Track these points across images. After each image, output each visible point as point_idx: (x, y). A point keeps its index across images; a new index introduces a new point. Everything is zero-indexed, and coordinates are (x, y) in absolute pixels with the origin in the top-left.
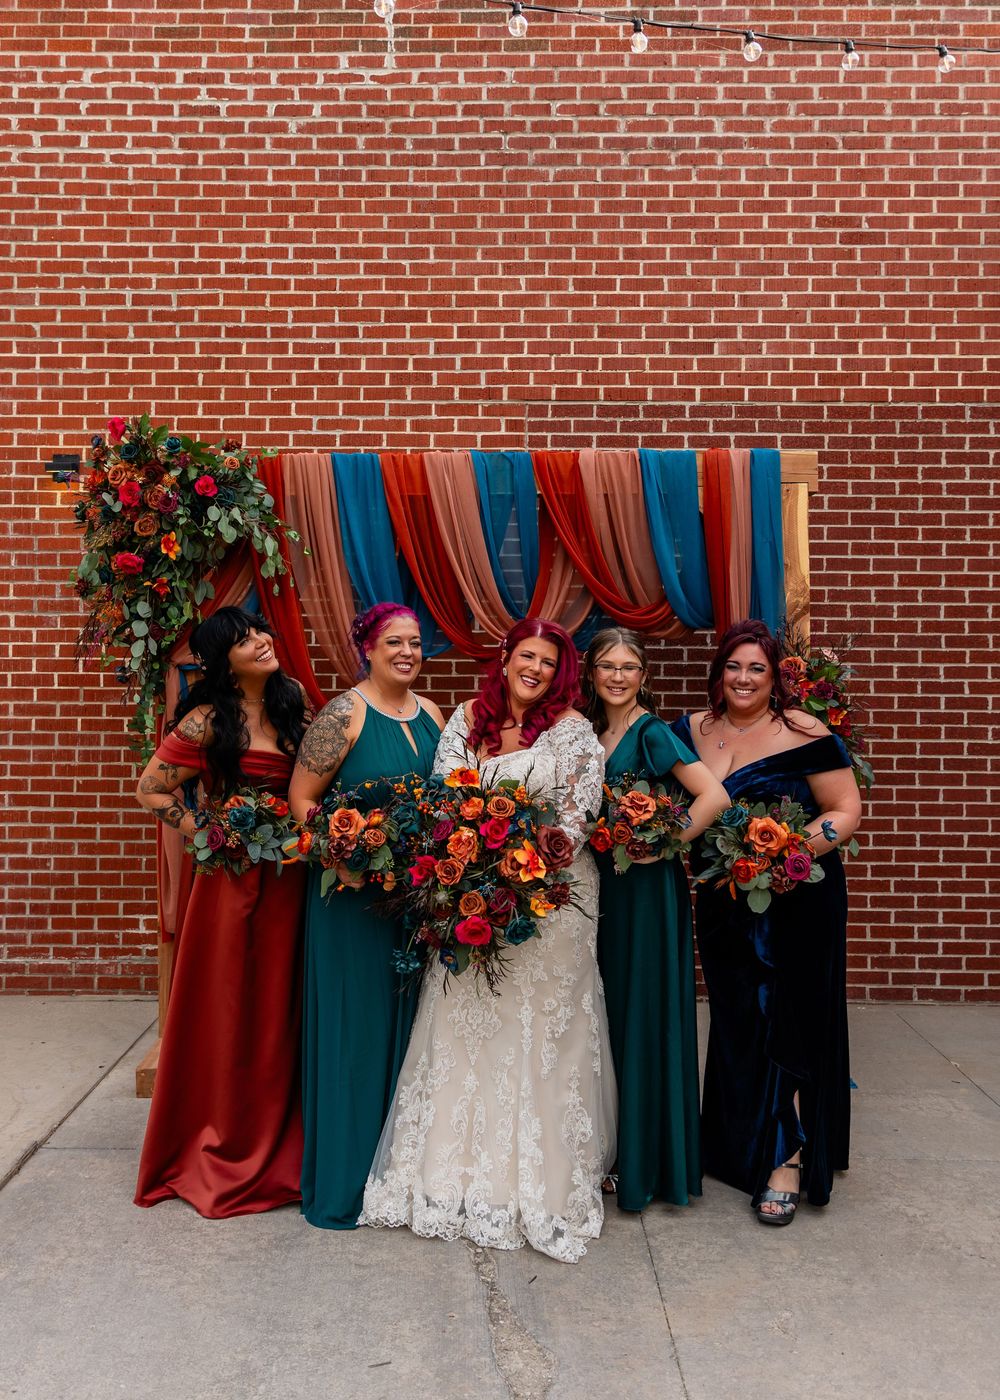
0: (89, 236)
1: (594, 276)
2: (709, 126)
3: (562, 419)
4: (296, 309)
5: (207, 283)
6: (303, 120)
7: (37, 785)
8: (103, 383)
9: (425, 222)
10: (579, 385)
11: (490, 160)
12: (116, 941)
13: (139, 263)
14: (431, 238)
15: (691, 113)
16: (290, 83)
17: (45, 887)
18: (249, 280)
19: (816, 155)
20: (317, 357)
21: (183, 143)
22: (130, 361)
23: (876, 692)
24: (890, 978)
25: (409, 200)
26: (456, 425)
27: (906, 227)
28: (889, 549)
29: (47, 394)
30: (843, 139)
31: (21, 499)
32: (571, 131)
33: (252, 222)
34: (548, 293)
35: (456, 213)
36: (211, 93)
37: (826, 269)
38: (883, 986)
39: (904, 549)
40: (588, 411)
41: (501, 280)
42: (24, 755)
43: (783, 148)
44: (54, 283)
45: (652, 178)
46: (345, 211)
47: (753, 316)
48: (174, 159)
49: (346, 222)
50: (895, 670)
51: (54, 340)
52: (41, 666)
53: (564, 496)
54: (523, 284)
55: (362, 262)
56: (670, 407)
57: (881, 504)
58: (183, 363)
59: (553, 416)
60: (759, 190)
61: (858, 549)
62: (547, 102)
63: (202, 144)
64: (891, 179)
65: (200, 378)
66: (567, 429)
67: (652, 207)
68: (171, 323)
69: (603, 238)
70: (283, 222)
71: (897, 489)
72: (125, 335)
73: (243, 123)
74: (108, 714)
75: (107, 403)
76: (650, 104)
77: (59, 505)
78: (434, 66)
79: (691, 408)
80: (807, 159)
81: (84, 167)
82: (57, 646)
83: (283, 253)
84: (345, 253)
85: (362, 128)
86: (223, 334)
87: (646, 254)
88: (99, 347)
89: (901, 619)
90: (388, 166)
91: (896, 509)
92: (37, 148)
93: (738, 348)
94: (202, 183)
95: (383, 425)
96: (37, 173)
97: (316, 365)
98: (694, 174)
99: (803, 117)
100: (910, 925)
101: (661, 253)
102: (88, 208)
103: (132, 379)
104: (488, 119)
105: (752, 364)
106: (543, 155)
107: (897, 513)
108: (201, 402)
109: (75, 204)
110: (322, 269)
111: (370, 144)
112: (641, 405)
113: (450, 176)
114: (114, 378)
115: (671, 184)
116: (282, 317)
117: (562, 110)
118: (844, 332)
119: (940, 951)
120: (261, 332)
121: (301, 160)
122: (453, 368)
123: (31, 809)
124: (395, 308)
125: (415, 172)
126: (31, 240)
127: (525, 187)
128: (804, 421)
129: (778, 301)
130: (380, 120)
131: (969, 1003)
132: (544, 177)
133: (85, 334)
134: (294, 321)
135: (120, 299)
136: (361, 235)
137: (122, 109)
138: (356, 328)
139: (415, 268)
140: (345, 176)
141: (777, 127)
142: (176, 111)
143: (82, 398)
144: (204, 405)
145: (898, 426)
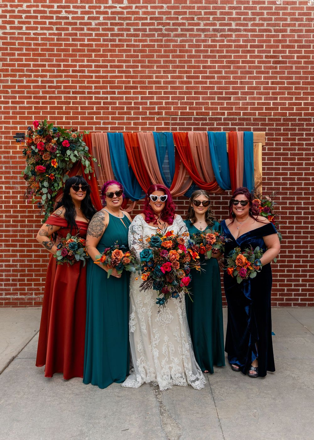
0: (26, 60)
1: (193, 74)
2: (230, 25)
3: (182, 122)
4: (95, 85)
5: (66, 76)
6: (97, 22)
7: (13, 241)
8: (32, 109)
9: (137, 56)
10: (188, 110)
11: (159, 35)
12: (40, 290)
13: (43, 69)
14: (139, 62)
15: (225, 20)
16: (92, 9)
17: (16, 273)
18: (80, 75)
19: (265, 35)
20: (102, 101)
21: (57, 29)
22: (41, 102)
23: (282, 210)
24: (285, 299)
25: (132, 49)
26: (148, 124)
27: (294, 59)
28: (287, 164)
29: (13, 113)
30: (274, 29)
31: (6, 148)
32: (185, 26)
33: (80, 56)
34: (178, 80)
35: (147, 53)
36: (66, 12)
37: (268, 73)
38: (282, 302)
39: (291, 164)
40: (190, 119)
41: (162, 76)
42: (9, 231)
43: (254, 32)
44: (15, 76)
45: (212, 42)
46: (111, 52)
47: (244, 88)
48: (54, 34)
49: (111, 56)
50: (288, 203)
51: (15, 95)
52: (13, 202)
53: (183, 147)
54: (169, 77)
55: (117, 69)
56: (217, 118)
57: (284, 149)
58: (58, 103)
59: (179, 121)
60: (246, 46)
61: (276, 164)
62: (177, 16)
63: (63, 29)
64: (289, 43)
65: (64, 108)
66: (184, 125)
67: (212, 52)
68: (54, 90)
69: (196, 62)
70: (91, 56)
71: (290, 145)
72: (39, 93)
73: (77, 22)
74: (36, 218)
75: (33, 116)
76: (211, 17)
77: (18, 150)
78: (140, 3)
79: (224, 118)
80: (262, 36)
81: (24, 37)
82: (19, 196)
83: (91, 66)
84: (111, 66)
85: (116, 24)
86: (71, 93)
87: (210, 67)
88: (30, 97)
89: (290, 187)
90: (125, 37)
91: (289, 151)
92: (8, 30)
93: (239, 99)
94: (63, 42)
95: (124, 124)
96: (9, 39)
97: (102, 104)
98: (225, 41)
99: (261, 22)
100: (291, 283)
101: (214, 67)
102: (26, 51)
103: (41, 108)
104: (158, 22)
105: (243, 104)
106: (176, 34)
107: (289, 152)
108: (64, 116)
109: (21, 49)
110: (104, 72)
111: (119, 30)
112: (208, 117)
113: (146, 41)
114: (35, 108)
115: (218, 44)
116: (90, 88)
117: (182, 19)
118: (273, 93)
119: (300, 291)
120: (83, 93)
121: (96, 35)
122: (147, 105)
123: (11, 248)
124: (128, 85)
125: (134, 39)
126: (7, 61)
127: (170, 44)
128: (260, 122)
129: (252, 83)
130: (122, 22)
131: (309, 307)
132: (176, 41)
133: (25, 93)
134: (95, 89)
135: (37, 81)
136: (116, 61)
137: (36, 17)
138: (115, 92)
139: (134, 72)
140: (111, 40)
141: (252, 25)
142: (55, 18)
143: (25, 115)
144: (65, 117)
145: (290, 124)
